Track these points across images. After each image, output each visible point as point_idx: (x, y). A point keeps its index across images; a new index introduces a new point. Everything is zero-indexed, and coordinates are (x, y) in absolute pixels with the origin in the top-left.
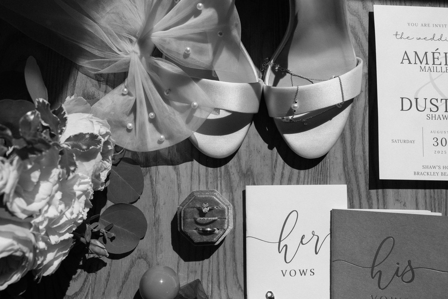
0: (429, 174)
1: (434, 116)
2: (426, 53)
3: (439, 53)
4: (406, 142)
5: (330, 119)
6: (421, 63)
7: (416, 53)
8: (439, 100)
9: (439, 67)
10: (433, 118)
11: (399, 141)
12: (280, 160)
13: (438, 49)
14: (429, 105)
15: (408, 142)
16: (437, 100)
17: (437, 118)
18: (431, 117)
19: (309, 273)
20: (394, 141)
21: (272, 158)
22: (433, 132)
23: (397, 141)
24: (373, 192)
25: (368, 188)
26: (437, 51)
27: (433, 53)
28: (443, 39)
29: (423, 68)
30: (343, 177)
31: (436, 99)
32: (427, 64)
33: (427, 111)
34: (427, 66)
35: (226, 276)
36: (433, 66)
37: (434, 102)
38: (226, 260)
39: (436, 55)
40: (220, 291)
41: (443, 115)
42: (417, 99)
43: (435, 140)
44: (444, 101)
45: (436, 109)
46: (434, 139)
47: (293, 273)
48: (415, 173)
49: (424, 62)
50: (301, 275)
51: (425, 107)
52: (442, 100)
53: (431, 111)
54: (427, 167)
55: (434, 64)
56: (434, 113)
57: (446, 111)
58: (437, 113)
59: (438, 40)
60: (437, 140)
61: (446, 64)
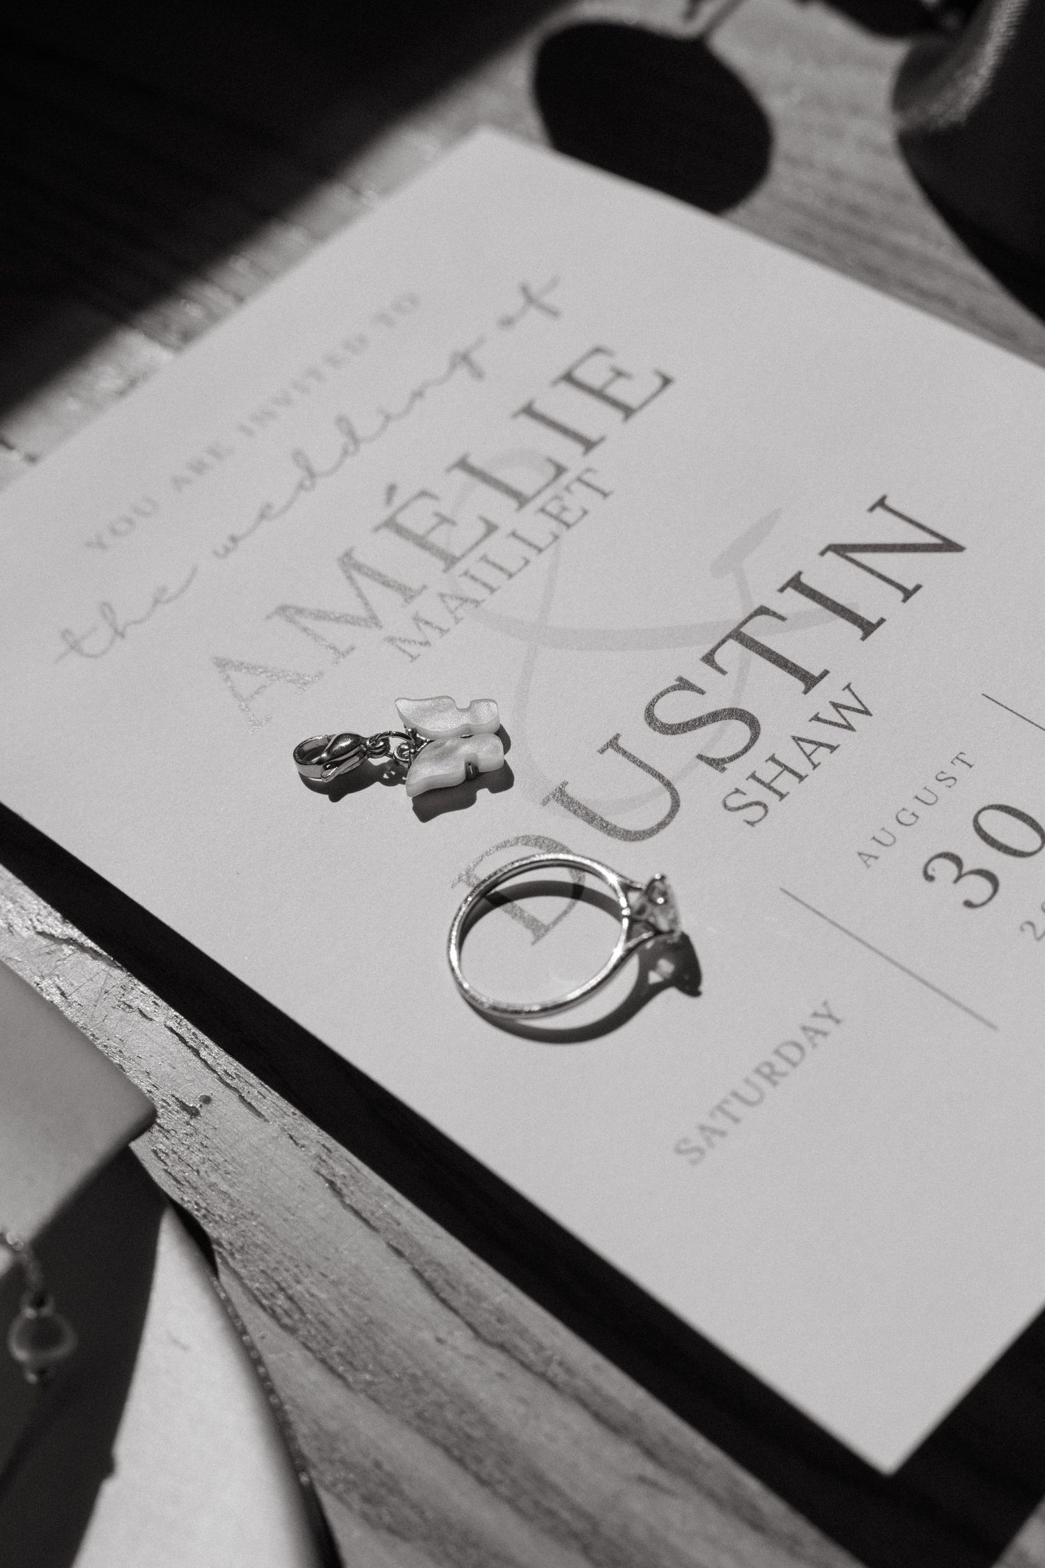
1: (768, 771)
2: (348, 562)
3: (423, 494)
4: (781, 1066)
5: (104, 1466)
6: (372, 622)
7: (284, 611)
8: (701, 675)
9: (498, 547)
10: (785, 782)
11: (736, 1107)
13: (392, 489)
14: (673, 752)
15: (793, 1053)
16: (684, 684)
17: (802, 766)
18: (756, 792)
20: (698, 1140)
22: (874, 848)
23: (721, 1122)
26: (398, 500)
27: (391, 524)
28: (364, 427)
29: (410, 631)
31: (674, 688)
32: (408, 594)
33: (702, 786)
34: (427, 606)
36: (460, 567)
37: (675, 709)
39: (418, 518)
41: (817, 718)
42: (560, 798)
43: (945, 870)
44: (731, 653)
45: (737, 729)
46: (930, 878)
49: (385, 601)
51: (657, 783)
52: (718, 657)
53: (718, 764)
55: (450, 561)
56: (755, 760)
57: (810, 681)
58: (774, 739)
59: (345, 452)
60: (957, 861)
61: (521, 500)
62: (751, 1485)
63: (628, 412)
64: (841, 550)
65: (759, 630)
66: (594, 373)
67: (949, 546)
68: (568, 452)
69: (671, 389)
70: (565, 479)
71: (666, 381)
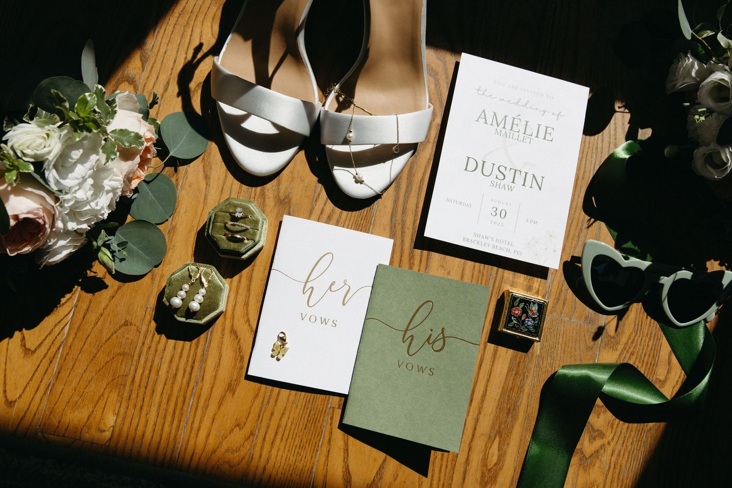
0: (480, 243)
1: (498, 184)
2: (506, 117)
3: (520, 120)
4: (462, 204)
6: (498, 126)
7: (495, 114)
8: (508, 169)
9: (516, 134)
10: (498, 186)
11: (455, 202)
12: (324, 194)
13: (520, 115)
14: (496, 171)
15: (464, 204)
16: (506, 168)
17: (501, 187)
18: (495, 184)
19: (330, 323)
20: (450, 200)
21: (315, 191)
22: (494, 200)
23: (453, 201)
24: (418, 252)
25: (413, 246)
26: (518, 117)
27: (514, 118)
28: (528, 105)
29: (499, 131)
30: (388, 228)
32: (504, 128)
33: (493, 177)
34: (504, 131)
35: (235, 305)
36: (511, 131)
37: (502, 169)
38: (239, 288)
39: (516, 121)
40: (225, 320)
41: (508, 186)
42: (484, 162)
43: (495, 209)
44: (513, 171)
45: (503, 177)
46: (492, 208)
47: (313, 319)
48: (464, 239)
49: (502, 125)
50: (322, 323)
51: (491, 172)
52: (511, 170)
53: (497, 178)
54: (479, 236)
55: (511, 130)
56: (499, 181)
57: (513, 182)
58: (503, 182)
59: (523, 106)
60: (497, 210)
61: (525, 133)
62: (418, 222)
63: (544, 139)
64: (534, 176)
65: (518, 173)
66: (549, 130)
67: (540, 189)
68: (535, 134)
69: (551, 142)
70: (530, 137)
71: (552, 141)
